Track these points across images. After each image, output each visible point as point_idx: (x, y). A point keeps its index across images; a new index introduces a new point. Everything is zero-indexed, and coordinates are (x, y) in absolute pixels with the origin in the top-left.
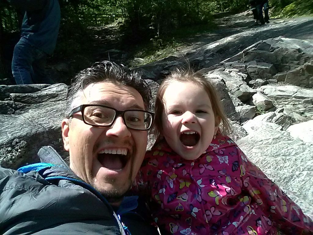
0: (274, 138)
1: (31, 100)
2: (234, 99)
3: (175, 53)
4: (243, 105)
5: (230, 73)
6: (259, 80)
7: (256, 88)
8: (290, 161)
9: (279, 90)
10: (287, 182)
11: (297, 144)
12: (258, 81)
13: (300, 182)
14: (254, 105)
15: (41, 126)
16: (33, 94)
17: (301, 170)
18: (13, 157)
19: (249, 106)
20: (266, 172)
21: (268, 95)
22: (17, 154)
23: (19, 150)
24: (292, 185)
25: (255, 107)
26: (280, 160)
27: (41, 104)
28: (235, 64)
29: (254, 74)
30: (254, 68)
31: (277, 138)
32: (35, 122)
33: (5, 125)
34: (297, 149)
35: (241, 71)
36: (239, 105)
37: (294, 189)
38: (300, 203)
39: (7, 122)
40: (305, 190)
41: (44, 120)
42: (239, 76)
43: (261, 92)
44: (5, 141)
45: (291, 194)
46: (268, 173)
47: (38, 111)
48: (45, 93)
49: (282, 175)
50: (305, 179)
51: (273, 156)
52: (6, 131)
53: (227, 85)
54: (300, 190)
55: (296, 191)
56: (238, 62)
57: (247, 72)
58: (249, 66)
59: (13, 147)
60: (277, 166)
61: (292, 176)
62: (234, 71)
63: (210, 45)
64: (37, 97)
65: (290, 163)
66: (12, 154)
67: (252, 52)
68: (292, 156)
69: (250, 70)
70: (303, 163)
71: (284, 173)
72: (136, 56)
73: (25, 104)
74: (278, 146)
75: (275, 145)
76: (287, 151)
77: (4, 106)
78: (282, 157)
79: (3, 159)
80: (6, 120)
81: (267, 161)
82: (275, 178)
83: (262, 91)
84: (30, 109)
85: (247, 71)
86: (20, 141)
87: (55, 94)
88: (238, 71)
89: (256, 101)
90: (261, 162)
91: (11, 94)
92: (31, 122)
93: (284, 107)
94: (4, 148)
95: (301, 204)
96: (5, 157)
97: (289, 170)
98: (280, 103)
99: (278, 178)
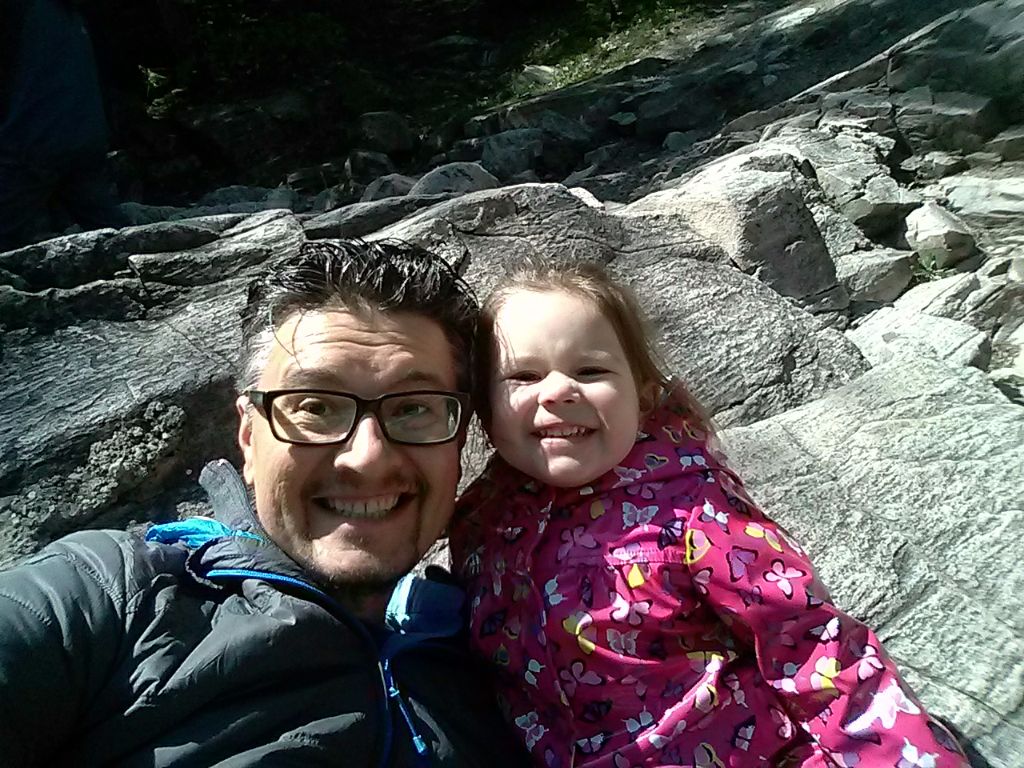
0: (932, 395)
1: (192, 273)
2: (844, 227)
3: (662, 43)
4: (873, 248)
5: (834, 137)
6: (938, 158)
7: (923, 186)
8: (969, 476)
9: (1002, 194)
10: (945, 546)
11: (1002, 419)
12: (932, 161)
13: (986, 546)
14: (910, 249)
15: (223, 361)
16: (195, 255)
17: (998, 507)
18: (149, 457)
19: (890, 250)
20: (883, 512)
21: (961, 212)
22: (160, 447)
23: (165, 436)
24: (959, 555)
25: (911, 254)
26: (934, 475)
27: (220, 284)
28: (859, 100)
29: (923, 135)
30: (920, 113)
31: (945, 395)
32: (205, 344)
33: (121, 358)
34: (999, 434)
35: (874, 126)
36: (857, 248)
37: (963, 569)
38: (972, 613)
39: (126, 348)
40: (997, 572)
41: (230, 338)
42: (866, 146)
43: (939, 202)
44: (122, 408)
45: (948, 584)
46: (890, 518)
47: (212, 310)
48: (232, 248)
49: (932, 524)
50: (1004, 538)
51: (917, 459)
52: (124, 376)
53: (820, 181)
54: (978, 574)
55: (966, 577)
56: (870, 91)
57: (895, 129)
58: (904, 109)
59: (147, 426)
60: (923, 492)
61: (963, 528)
62: (851, 127)
63: (783, 15)
64: (207, 264)
65: (965, 484)
66: (144, 447)
67: (919, 56)
68: (980, 458)
69: (906, 122)
70: (1008, 484)
71: (939, 515)
72: (529, 59)
73: (174, 288)
74: (938, 424)
75: (930, 420)
76: (964, 442)
77: (114, 295)
78: (945, 461)
79: (123, 462)
80: (123, 340)
81: (892, 477)
82: (908, 533)
83: (944, 196)
84: (189, 301)
85: (895, 124)
86: (166, 406)
87: (261, 250)
88: (864, 126)
89: (916, 234)
90: (873, 480)
91: (132, 258)
92: (194, 345)
93: (1013, 256)
94: (124, 429)
95: (973, 617)
96: (126, 458)
97: (958, 506)
98: (1003, 240)
99: (919, 534)
